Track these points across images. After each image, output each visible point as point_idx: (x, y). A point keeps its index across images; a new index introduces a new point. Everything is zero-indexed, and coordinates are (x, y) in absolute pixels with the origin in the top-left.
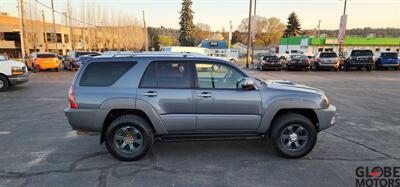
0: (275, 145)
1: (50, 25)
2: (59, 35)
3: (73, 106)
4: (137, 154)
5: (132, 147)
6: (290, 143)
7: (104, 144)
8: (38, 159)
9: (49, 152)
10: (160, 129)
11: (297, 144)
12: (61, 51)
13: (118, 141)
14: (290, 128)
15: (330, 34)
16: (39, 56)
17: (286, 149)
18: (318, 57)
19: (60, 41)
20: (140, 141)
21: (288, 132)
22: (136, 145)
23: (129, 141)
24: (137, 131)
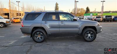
0: (84, 37)
1: (18, 11)
2: (20, 14)
3: (22, 26)
4: (42, 41)
5: (40, 38)
6: (88, 37)
7: (32, 38)
8: (12, 42)
9: (15, 41)
10: (49, 33)
11: (90, 37)
12: (21, 18)
13: (36, 37)
14: (88, 32)
15: (99, 13)
16: (14, 19)
17: (87, 39)
18: (95, 18)
19: (20, 15)
20: (42, 37)
21: (88, 34)
22: (41, 38)
23: (39, 37)
24: (41, 34)
